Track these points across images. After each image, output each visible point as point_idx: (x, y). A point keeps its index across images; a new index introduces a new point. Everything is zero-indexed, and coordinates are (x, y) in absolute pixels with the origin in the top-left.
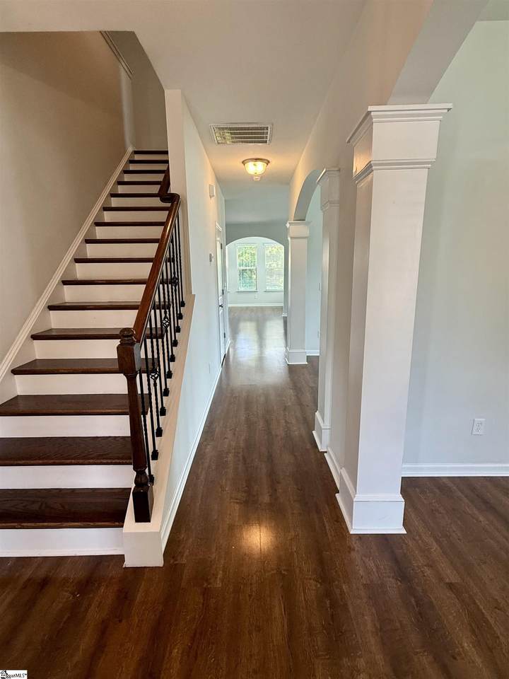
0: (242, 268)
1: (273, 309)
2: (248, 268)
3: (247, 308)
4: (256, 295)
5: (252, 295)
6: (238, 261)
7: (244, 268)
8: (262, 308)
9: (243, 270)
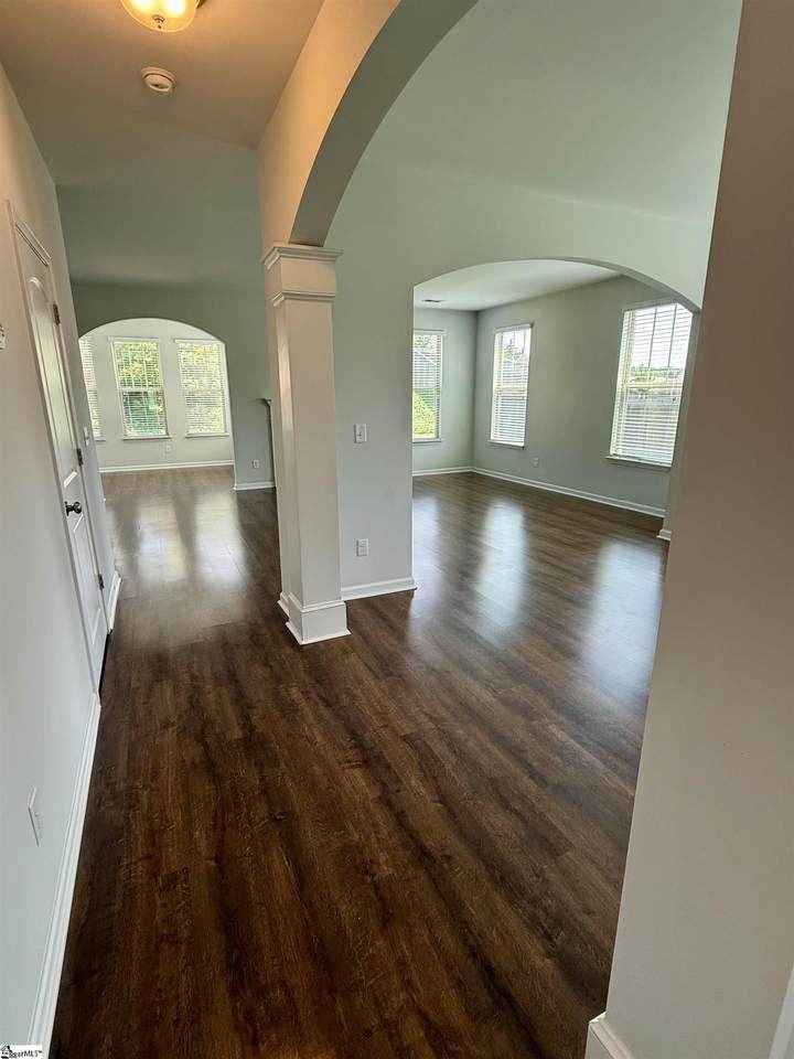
0: (128, 389)
1: (211, 472)
2: (142, 389)
3: (150, 474)
4: (167, 445)
5: (158, 446)
6: (119, 378)
7: (134, 389)
8: (186, 473)
9: (131, 394)
